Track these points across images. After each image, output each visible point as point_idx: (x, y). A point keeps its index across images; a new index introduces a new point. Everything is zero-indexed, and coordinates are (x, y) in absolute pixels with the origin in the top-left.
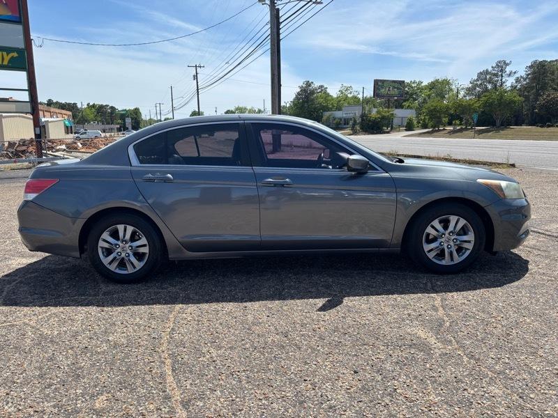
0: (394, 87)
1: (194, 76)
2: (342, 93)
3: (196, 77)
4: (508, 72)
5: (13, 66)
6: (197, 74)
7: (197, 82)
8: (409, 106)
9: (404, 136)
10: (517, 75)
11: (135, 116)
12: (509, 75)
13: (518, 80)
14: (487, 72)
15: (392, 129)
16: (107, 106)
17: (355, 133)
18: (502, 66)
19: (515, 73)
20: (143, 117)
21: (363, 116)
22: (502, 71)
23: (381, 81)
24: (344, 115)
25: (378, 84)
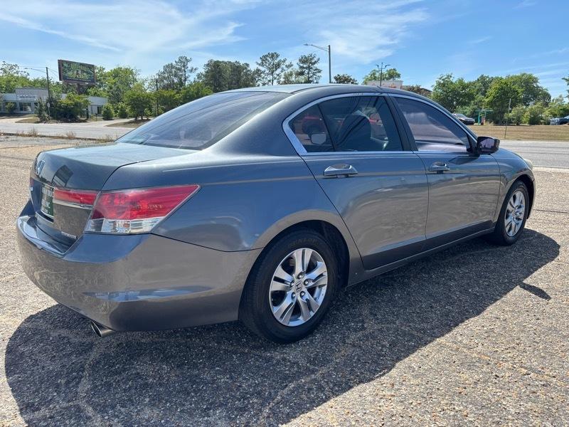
0: (83, 71)
2: (5, 72)
4: (189, 68)
8: (95, 93)
9: (108, 126)
10: (198, 72)
12: (191, 71)
13: (199, 76)
14: (171, 66)
15: (88, 117)
17: (43, 120)
18: (184, 61)
19: (196, 69)
21: (50, 100)
22: (184, 66)
23: (67, 62)
24: (20, 99)
25: (63, 66)
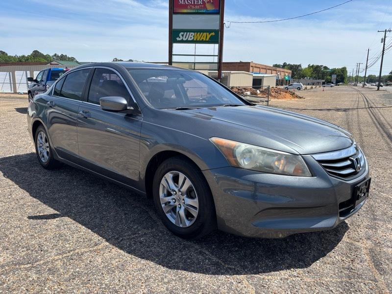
1: (382, 39)
3: (383, 40)
5: (212, 41)
6: (385, 37)
7: (384, 44)
11: (342, 73)
16: (322, 66)
20: (348, 74)
